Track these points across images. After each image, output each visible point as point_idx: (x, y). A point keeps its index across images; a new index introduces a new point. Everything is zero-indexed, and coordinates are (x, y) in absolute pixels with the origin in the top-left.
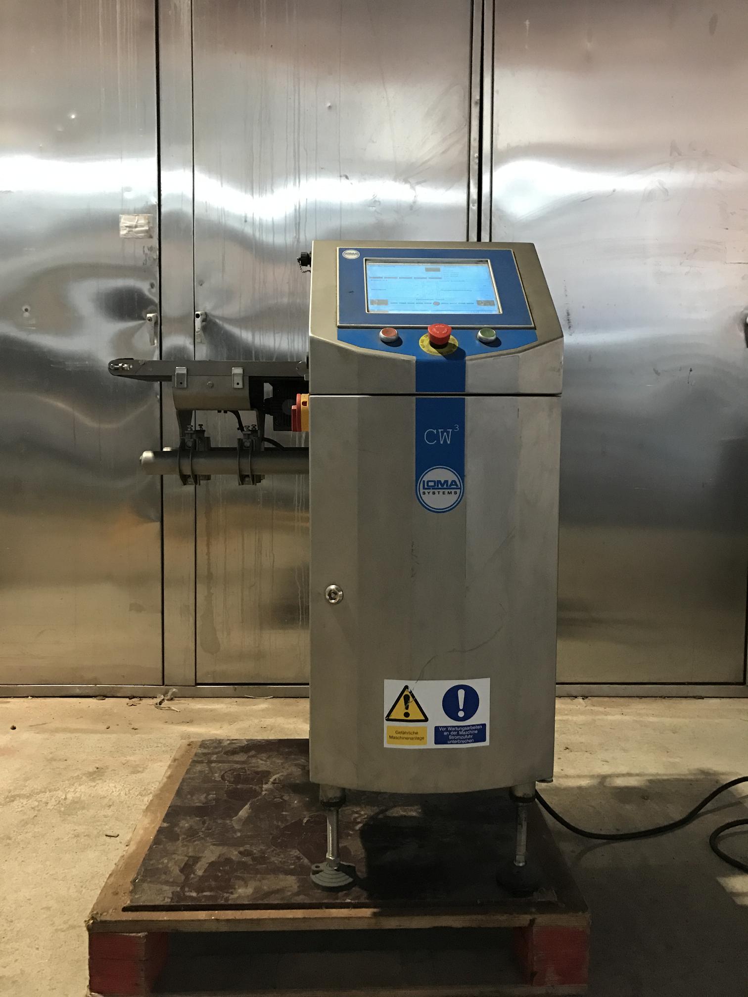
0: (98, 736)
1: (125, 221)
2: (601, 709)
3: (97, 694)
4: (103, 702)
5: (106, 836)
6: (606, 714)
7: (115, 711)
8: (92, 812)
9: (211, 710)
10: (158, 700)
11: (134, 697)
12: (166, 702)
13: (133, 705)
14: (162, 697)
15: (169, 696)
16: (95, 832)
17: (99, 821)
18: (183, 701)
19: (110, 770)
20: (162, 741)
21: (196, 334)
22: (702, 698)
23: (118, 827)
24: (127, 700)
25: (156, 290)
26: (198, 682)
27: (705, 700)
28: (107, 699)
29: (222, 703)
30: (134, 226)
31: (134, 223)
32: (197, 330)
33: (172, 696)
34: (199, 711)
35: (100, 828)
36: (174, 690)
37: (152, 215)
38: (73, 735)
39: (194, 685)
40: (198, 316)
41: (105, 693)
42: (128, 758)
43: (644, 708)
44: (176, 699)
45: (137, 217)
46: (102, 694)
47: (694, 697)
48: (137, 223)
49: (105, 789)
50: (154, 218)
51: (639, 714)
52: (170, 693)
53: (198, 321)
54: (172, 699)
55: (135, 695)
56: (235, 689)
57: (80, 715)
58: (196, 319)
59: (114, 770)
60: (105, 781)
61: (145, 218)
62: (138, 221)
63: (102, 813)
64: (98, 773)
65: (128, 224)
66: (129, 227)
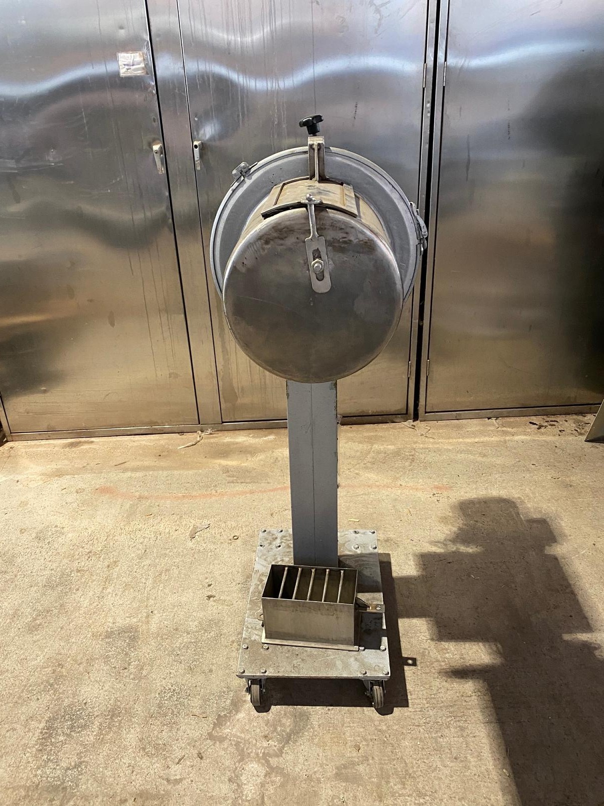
1: (123, 58)
2: (510, 430)
3: (154, 432)
4: (159, 439)
7: (170, 447)
9: (237, 443)
14: (200, 433)
21: (196, 162)
25: (157, 122)
26: (224, 420)
29: (243, 435)
30: (131, 64)
31: (131, 61)
32: (196, 159)
34: (228, 445)
38: (148, 473)
39: (222, 423)
40: (196, 147)
45: (133, 55)
46: (157, 432)
50: (148, 55)
53: (196, 151)
58: (195, 149)
61: (140, 56)
62: (134, 58)
65: (126, 62)
66: (128, 65)
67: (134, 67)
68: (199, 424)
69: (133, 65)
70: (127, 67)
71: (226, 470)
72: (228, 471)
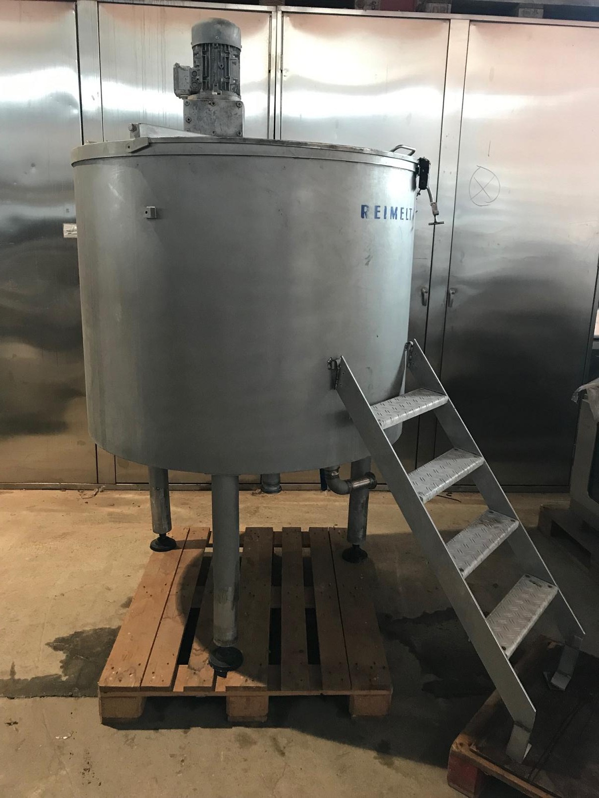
0: (63, 514)
1: (67, 227)
3: (61, 488)
4: (65, 493)
7: (71, 498)
9: (124, 498)
10: (95, 492)
11: (80, 490)
12: (99, 493)
13: (80, 494)
14: (97, 490)
18: (109, 492)
19: (71, 533)
20: (97, 517)
24: (77, 491)
26: (117, 481)
28: (67, 491)
29: (131, 494)
34: (118, 498)
36: (104, 486)
38: (50, 513)
39: (115, 483)
41: (65, 488)
44: (105, 491)
49: (69, 543)
52: (102, 488)
54: (102, 491)
57: (53, 501)
60: (69, 540)
66: (69, 231)
67: (74, 232)
68: (98, 483)
69: (73, 231)
70: (68, 232)
71: (110, 514)
72: (112, 515)
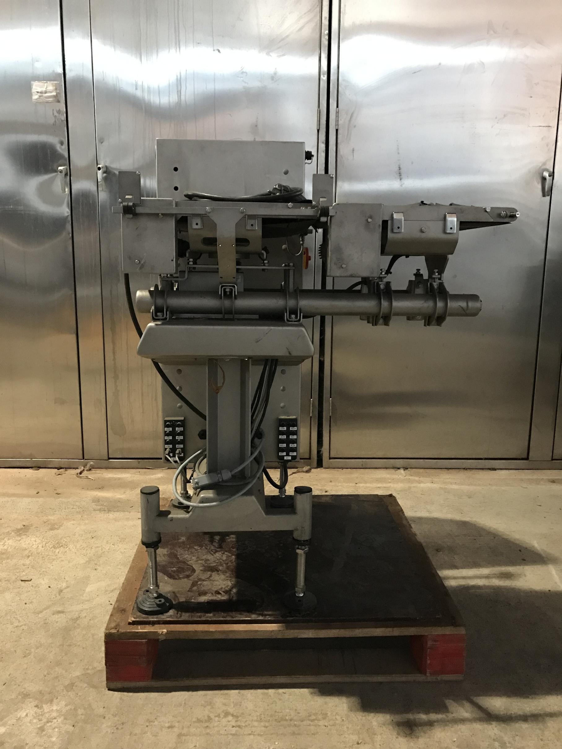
0: (29, 500)
1: (37, 87)
2: (417, 478)
3: (33, 466)
4: (37, 473)
5: (22, 581)
6: (420, 482)
7: (45, 479)
8: (14, 561)
9: (119, 479)
10: (78, 471)
11: (61, 468)
12: (85, 472)
13: (59, 474)
14: (83, 468)
15: (88, 468)
16: (14, 578)
17: (17, 569)
18: (98, 471)
19: (34, 527)
20: (77, 504)
21: (99, 184)
22: (494, 469)
23: (32, 574)
24: (56, 470)
25: (65, 146)
26: (110, 456)
27: (497, 471)
28: (41, 469)
29: (128, 473)
30: (44, 92)
31: (44, 89)
32: (99, 180)
33: (91, 468)
34: (110, 479)
35: (18, 574)
36: (92, 463)
37: (58, 82)
38: (9, 499)
39: (107, 459)
40: (99, 169)
41: (39, 466)
42: (50, 517)
43: (450, 478)
44: (93, 469)
45: (46, 84)
46: (36, 466)
47: (489, 469)
48: (46, 89)
49: (27, 543)
50: (60, 85)
51: (445, 483)
52: (88, 465)
53: (100, 173)
54: (90, 470)
55: (62, 467)
56: (139, 462)
57: (18, 482)
58: (98, 171)
59: (37, 528)
60: (28, 537)
61: (53, 86)
62: (47, 87)
63: (22, 562)
64: (24, 530)
65: (39, 90)
66: (41, 93)
67: (47, 95)
68: (83, 459)
69: (46, 92)
72: (99, 501)
